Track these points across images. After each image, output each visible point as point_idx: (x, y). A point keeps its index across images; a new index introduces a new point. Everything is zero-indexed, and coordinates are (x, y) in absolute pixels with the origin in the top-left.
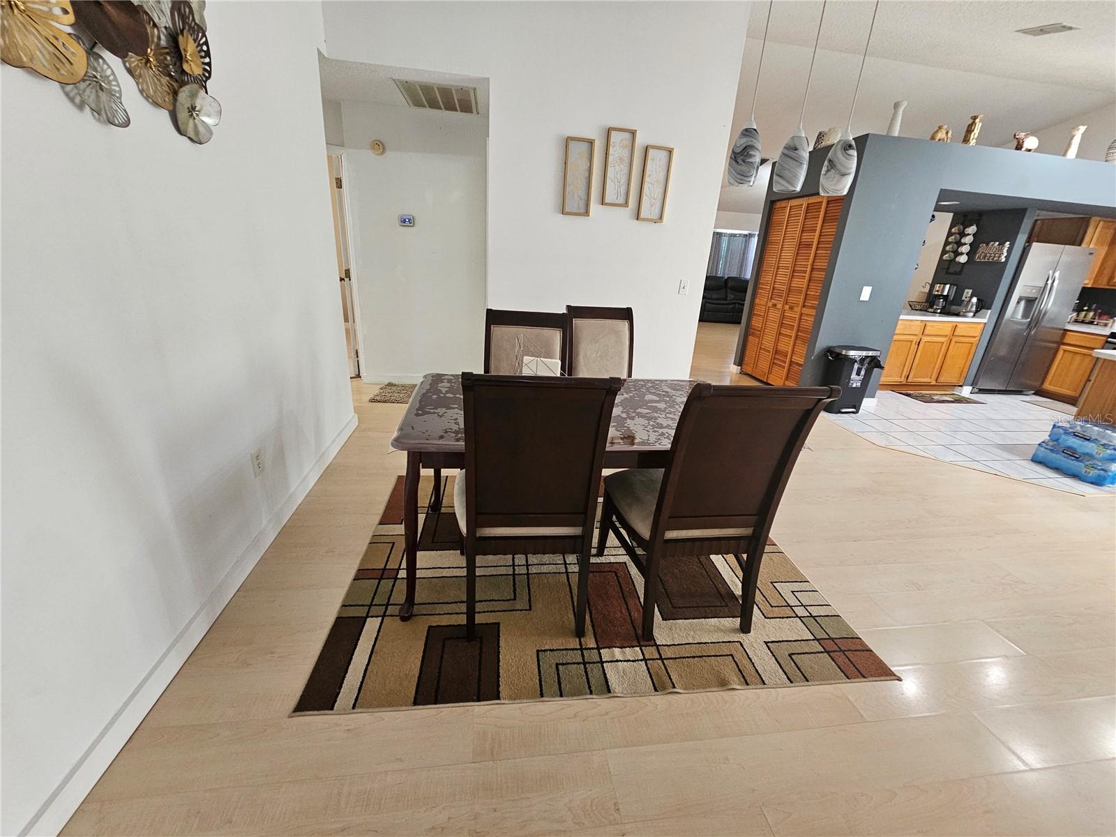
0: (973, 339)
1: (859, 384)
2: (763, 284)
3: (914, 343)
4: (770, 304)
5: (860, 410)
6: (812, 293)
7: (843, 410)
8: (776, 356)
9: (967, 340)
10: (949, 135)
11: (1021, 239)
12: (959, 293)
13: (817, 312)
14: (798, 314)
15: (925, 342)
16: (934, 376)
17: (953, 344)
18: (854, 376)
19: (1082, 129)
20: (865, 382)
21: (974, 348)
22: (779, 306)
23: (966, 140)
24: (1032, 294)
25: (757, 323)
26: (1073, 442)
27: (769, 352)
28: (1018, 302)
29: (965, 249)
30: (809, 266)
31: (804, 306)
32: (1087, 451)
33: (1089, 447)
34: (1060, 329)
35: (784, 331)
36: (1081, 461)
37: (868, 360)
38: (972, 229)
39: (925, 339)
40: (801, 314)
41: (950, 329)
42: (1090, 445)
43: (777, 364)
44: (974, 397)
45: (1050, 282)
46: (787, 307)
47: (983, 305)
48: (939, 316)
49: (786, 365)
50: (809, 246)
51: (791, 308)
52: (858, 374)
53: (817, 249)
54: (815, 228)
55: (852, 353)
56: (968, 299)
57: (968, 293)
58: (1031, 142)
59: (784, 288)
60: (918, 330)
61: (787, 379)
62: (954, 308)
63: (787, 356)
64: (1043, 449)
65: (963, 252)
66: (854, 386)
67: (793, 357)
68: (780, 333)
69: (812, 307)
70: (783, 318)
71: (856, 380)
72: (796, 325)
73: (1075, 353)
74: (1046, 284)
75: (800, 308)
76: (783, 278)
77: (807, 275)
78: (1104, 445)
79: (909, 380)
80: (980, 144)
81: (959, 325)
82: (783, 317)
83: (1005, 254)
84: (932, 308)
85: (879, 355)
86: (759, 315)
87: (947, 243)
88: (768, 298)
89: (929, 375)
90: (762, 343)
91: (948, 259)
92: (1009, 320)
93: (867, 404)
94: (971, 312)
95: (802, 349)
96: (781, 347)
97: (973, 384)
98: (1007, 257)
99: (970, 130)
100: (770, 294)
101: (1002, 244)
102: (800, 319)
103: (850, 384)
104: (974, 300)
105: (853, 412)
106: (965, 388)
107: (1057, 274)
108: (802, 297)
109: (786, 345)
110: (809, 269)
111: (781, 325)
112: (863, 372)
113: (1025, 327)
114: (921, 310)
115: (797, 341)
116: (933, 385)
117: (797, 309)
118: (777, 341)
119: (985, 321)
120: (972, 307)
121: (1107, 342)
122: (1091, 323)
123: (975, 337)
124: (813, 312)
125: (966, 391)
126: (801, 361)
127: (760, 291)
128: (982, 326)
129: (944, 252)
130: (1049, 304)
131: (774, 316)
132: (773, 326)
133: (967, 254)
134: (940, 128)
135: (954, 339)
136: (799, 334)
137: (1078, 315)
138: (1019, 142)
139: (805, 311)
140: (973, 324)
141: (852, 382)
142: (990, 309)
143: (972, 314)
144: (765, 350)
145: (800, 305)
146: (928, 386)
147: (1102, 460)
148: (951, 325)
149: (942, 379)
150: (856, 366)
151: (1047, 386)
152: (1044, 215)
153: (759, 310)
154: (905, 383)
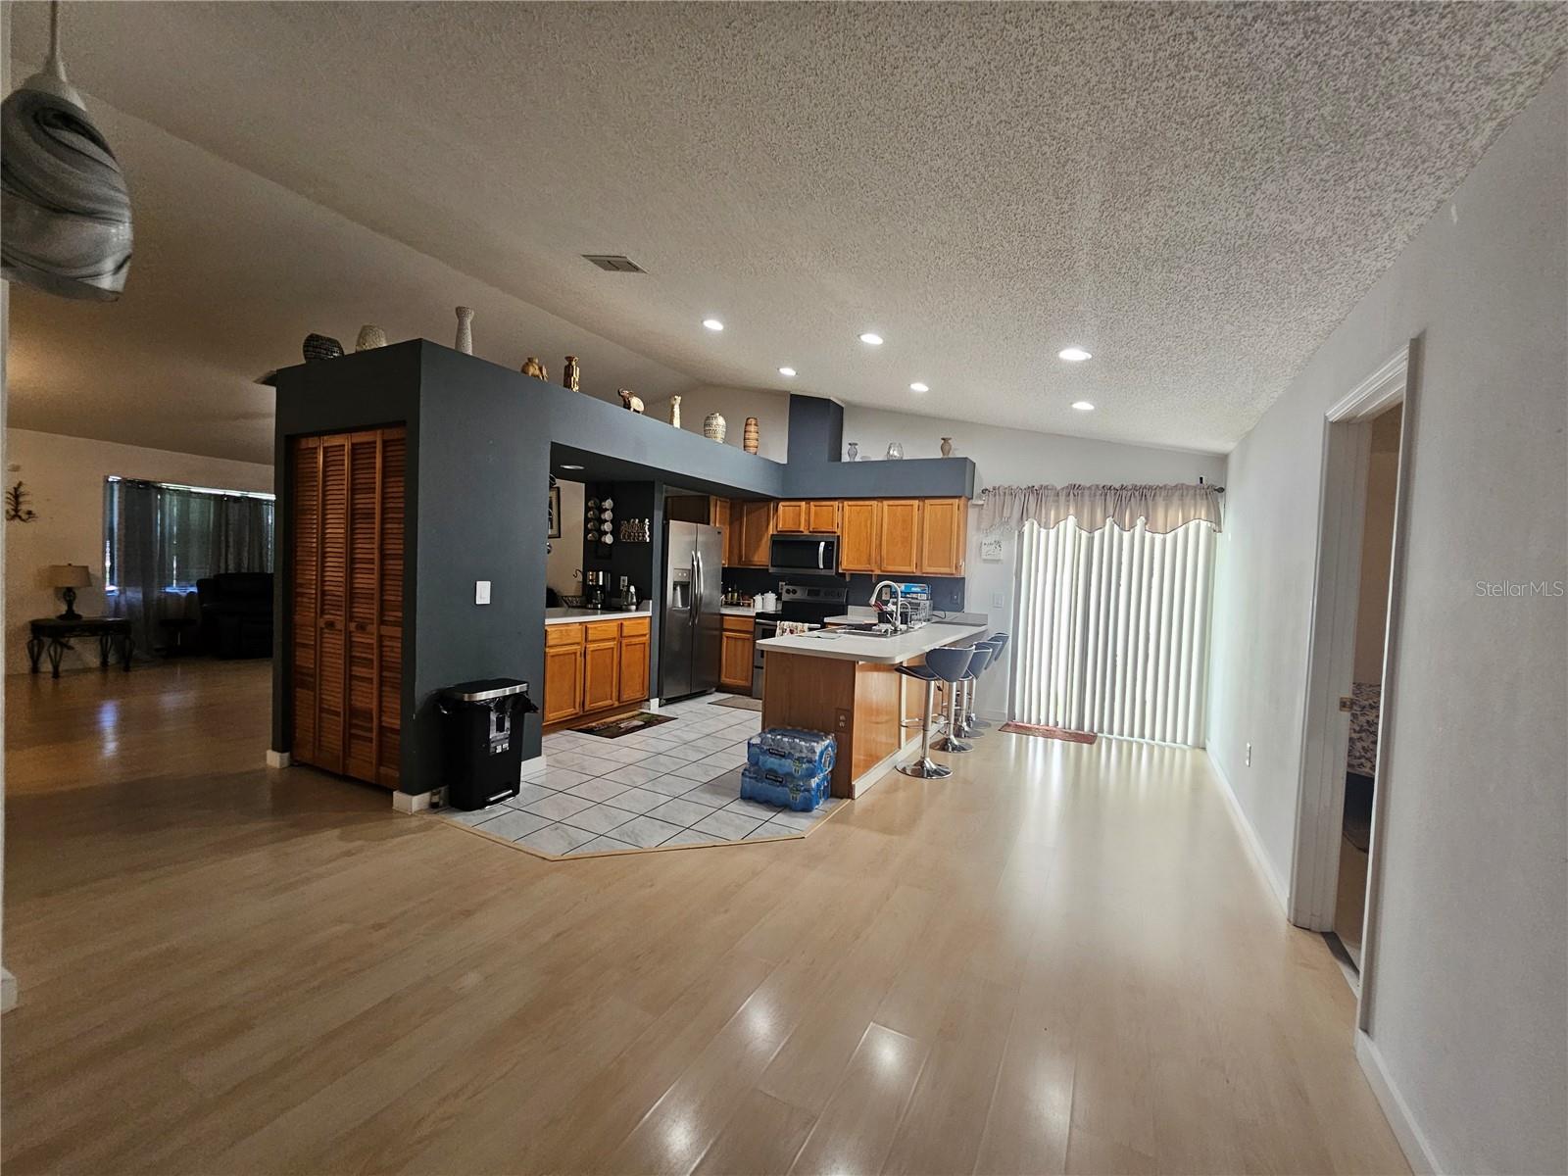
0: (644, 638)
1: (506, 745)
2: (301, 585)
3: (578, 654)
4: (321, 623)
5: (522, 785)
6: (392, 598)
7: (492, 799)
8: (355, 721)
9: (636, 640)
10: (544, 372)
11: (658, 515)
12: (616, 582)
13: (402, 631)
14: (375, 637)
15: (592, 651)
16: (615, 694)
17: (624, 648)
18: (493, 734)
19: (679, 399)
20: (515, 738)
21: (647, 649)
22: (340, 626)
23: (568, 385)
24: (683, 577)
25: (304, 659)
26: (772, 763)
27: (337, 714)
28: (675, 589)
29: (607, 527)
30: (376, 551)
31: (382, 622)
32: (786, 770)
33: (788, 765)
34: (716, 614)
35: (358, 671)
36: (786, 786)
37: (509, 703)
38: (608, 504)
39: (591, 647)
40: (381, 637)
41: (616, 629)
42: (788, 762)
43: (358, 737)
44: (664, 712)
45: (695, 563)
46: (353, 626)
47: (643, 596)
48: (602, 614)
49: (374, 735)
50: (369, 515)
51: (362, 628)
52: (500, 728)
53: (383, 521)
54: (372, 486)
55: (483, 696)
56: (625, 589)
57: (624, 581)
58: (636, 403)
59: (340, 590)
60: (578, 637)
61: (380, 762)
62: (615, 600)
63: (372, 719)
64: (748, 780)
65: (607, 530)
66: (499, 750)
67: (384, 718)
68: (351, 676)
69: (395, 624)
70: (351, 647)
71: (499, 740)
72: (375, 657)
73: (736, 639)
74: (693, 565)
75: (375, 625)
76: (335, 574)
77: (376, 566)
78: (798, 759)
79: (587, 708)
80: (583, 392)
81: (625, 623)
82: (349, 644)
83: (648, 533)
84: (591, 603)
85: (525, 689)
86: (305, 646)
87: (587, 520)
88: (316, 613)
89: (609, 697)
90: (321, 699)
91: (593, 539)
92: (671, 609)
93: (530, 769)
94: (632, 604)
95: (393, 703)
96: (360, 702)
97: (659, 695)
98: (651, 536)
99: (568, 373)
100: (319, 605)
101: (642, 522)
102: (381, 646)
103: (492, 750)
104: (632, 589)
105: (509, 796)
106: (652, 700)
107: (699, 554)
108: (376, 606)
109: (366, 698)
110: (376, 556)
111: (350, 660)
112: (507, 725)
113: (688, 615)
114: (578, 607)
115: (384, 688)
116: (618, 707)
117: (373, 628)
118: (348, 690)
119: (649, 614)
120: (632, 598)
121: (756, 623)
122: (738, 605)
123: (645, 635)
124: (397, 632)
125: (654, 706)
126: (396, 723)
127: (299, 599)
128: (648, 620)
129: (587, 531)
130: (702, 588)
131: (334, 643)
132: (335, 663)
133: (612, 533)
134: (530, 360)
135: (624, 642)
136: (385, 674)
137: (726, 597)
138: (625, 400)
139: (386, 630)
140: (638, 619)
141: (493, 745)
142: (651, 599)
143: (634, 607)
144: (329, 712)
145: (375, 622)
146: (611, 710)
147: (802, 778)
148: (615, 624)
149: (625, 697)
150: (493, 717)
151: (725, 680)
152: (674, 491)
153: (306, 635)
154: (581, 713)
